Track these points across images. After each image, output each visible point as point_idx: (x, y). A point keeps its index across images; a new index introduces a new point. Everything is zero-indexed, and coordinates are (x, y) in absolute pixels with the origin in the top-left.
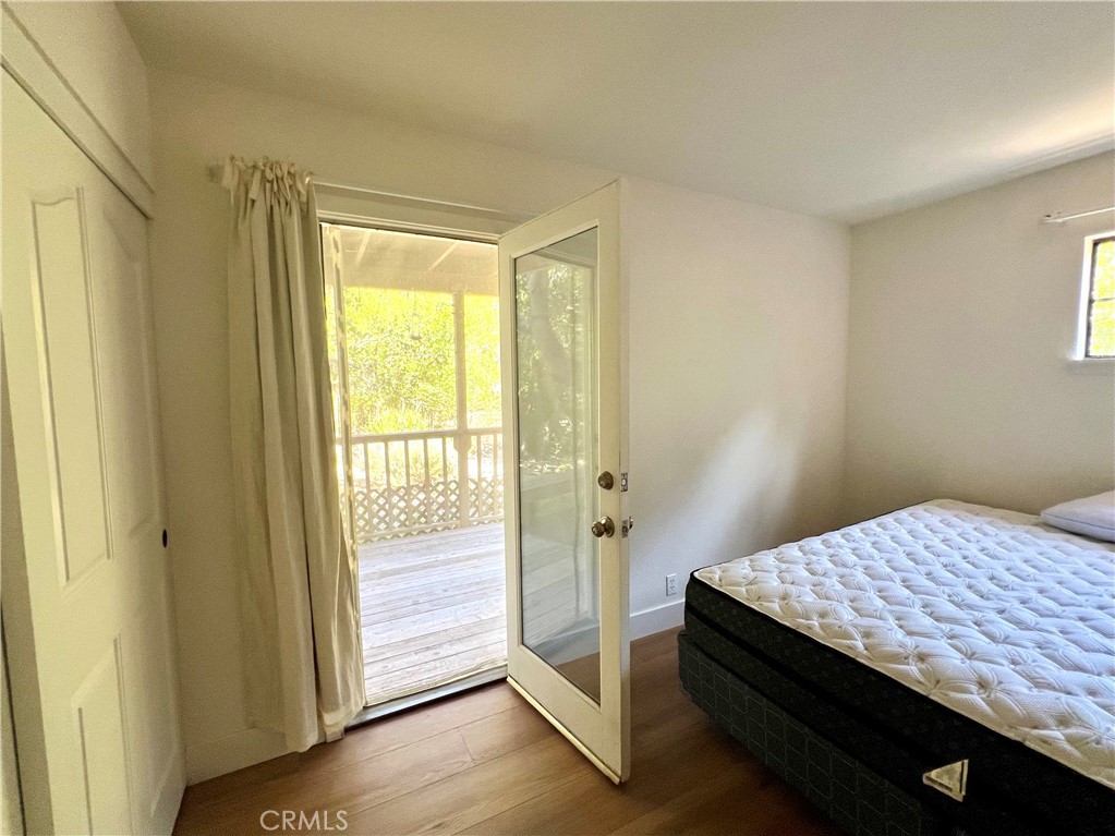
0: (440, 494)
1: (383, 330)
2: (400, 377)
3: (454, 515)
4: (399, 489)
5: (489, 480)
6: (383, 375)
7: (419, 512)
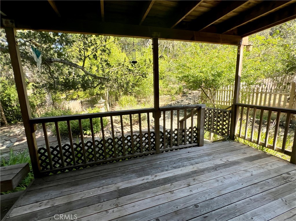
0: (146, 138)
1: (120, 64)
2: (127, 83)
3: (153, 148)
4: (128, 136)
5: (169, 131)
6: (121, 83)
7: (137, 147)
